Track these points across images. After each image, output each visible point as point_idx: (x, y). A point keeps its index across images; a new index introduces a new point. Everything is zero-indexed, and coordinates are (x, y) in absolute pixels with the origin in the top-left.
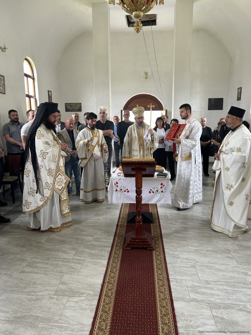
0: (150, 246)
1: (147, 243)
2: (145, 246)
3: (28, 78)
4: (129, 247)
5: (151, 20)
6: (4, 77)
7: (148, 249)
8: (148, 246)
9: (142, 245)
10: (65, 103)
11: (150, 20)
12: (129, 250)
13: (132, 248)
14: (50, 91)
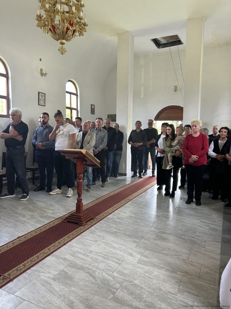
0: (81, 222)
1: (80, 220)
2: (77, 222)
3: (71, 95)
4: (66, 220)
5: (178, 41)
6: (45, 94)
7: (79, 224)
8: (79, 222)
9: (76, 220)
10: (108, 115)
11: (176, 41)
12: (66, 222)
13: (68, 222)
14: (92, 105)
